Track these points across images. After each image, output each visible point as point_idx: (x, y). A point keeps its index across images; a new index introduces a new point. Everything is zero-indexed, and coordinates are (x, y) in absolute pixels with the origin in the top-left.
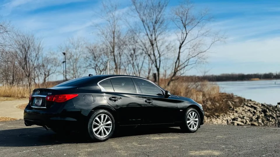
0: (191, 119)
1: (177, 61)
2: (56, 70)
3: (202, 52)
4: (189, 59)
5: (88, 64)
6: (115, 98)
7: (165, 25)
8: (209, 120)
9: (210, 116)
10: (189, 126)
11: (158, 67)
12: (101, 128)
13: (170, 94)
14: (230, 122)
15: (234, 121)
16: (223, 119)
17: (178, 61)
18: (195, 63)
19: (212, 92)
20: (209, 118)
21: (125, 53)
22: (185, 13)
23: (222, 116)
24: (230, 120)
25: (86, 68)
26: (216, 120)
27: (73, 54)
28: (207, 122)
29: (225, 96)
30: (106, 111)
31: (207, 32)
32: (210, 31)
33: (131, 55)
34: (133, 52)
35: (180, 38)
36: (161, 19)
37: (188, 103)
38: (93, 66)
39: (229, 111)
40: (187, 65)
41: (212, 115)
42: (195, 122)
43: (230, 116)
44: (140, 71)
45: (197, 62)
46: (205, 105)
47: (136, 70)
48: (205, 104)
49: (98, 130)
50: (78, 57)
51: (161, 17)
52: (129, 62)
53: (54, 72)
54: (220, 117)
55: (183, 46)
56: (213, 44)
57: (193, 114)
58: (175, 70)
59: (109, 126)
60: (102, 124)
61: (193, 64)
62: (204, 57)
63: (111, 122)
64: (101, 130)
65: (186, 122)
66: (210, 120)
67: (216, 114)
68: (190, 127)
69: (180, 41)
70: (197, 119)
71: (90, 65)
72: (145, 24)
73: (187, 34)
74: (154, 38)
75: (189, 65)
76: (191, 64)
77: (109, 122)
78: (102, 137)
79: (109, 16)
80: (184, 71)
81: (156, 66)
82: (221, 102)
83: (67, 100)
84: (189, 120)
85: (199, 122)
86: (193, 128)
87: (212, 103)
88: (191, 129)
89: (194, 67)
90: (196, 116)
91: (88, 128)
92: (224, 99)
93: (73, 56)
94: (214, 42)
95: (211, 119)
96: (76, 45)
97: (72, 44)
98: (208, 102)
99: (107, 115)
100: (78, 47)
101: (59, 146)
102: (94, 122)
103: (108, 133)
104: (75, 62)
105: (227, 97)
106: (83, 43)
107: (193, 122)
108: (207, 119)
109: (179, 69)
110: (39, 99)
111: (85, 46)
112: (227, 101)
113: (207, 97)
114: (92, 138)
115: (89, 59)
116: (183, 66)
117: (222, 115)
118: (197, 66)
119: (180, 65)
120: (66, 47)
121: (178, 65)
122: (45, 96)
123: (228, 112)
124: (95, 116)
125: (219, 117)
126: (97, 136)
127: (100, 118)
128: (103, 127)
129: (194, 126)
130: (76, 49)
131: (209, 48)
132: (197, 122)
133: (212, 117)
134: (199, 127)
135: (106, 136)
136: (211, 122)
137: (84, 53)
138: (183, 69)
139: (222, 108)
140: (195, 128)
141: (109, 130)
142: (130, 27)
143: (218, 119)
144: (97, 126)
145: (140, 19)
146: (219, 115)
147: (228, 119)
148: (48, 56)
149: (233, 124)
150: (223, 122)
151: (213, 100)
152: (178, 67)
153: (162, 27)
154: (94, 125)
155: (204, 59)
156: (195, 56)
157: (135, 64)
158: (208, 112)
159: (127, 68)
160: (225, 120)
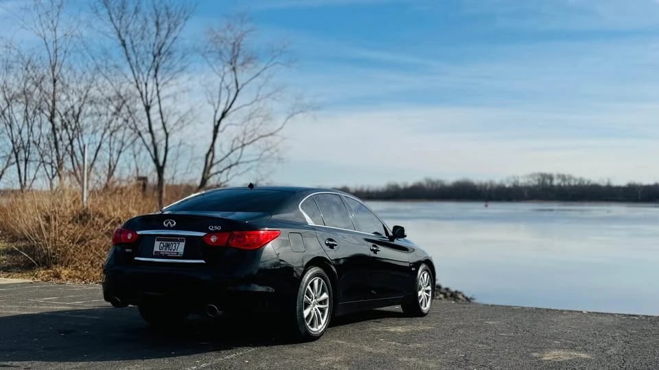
0: (422, 286)
11: (161, 164)
12: (314, 309)
30: (321, 271)
40: (237, 163)
42: (427, 294)
49: (310, 313)
57: (426, 276)
59: (323, 304)
60: (314, 300)
61: (253, 161)
63: (328, 296)
64: (314, 314)
65: (418, 293)
70: (429, 288)
73: (238, 90)
76: (248, 162)
78: (315, 330)
80: (229, 176)
81: (156, 161)
84: (420, 288)
88: (423, 308)
90: (428, 281)
94: (292, 115)
99: (322, 280)
102: (305, 295)
103: (322, 321)
110: (172, 241)
119: (214, 161)
121: (212, 161)
126: (309, 327)
127: (312, 286)
128: (317, 306)
129: (427, 302)
131: (283, 126)
135: (321, 326)
141: (324, 313)
144: (308, 305)
152: (212, 165)
154: (305, 302)
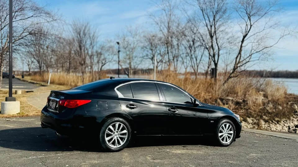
0: (224, 131)
1: (237, 57)
2: (113, 59)
3: (267, 47)
4: (251, 55)
5: (145, 54)
6: (133, 105)
7: (227, 15)
8: (266, 126)
9: (269, 121)
10: (220, 139)
11: (216, 62)
12: (115, 137)
13: (198, 103)
14: (292, 129)
15: (296, 128)
16: (284, 125)
17: (239, 57)
18: (258, 60)
19: (276, 93)
20: (267, 123)
21: (183, 45)
22: (251, 2)
23: (284, 122)
24: (293, 127)
25: (142, 58)
26: (275, 126)
27: (130, 43)
28: (263, 127)
29: (292, 99)
30: (121, 119)
31: (275, 24)
32: (279, 23)
33: (190, 47)
34: (192, 43)
35: (244, 31)
36: (224, 8)
37: (222, 113)
38: (150, 57)
39: (294, 116)
40: (249, 61)
41: (271, 120)
42: (229, 135)
43: (294, 122)
44: (198, 64)
45: (261, 58)
46: (265, 108)
47: (194, 63)
48: (265, 106)
49: (112, 139)
50: (135, 46)
51: (223, 6)
52: (187, 55)
53: (111, 61)
54: (281, 122)
55: (246, 40)
56: (281, 39)
57: (227, 125)
58: (234, 67)
59: (124, 135)
60: (116, 133)
61: (256, 60)
62: (269, 53)
63: (127, 132)
64: (115, 139)
65: (218, 135)
66: (268, 125)
67: (277, 119)
68: (223, 140)
69: (243, 34)
70: (232, 132)
71: (147, 55)
72: (204, 14)
73: (251, 26)
74: (213, 30)
75: (251, 61)
77: (125, 131)
78: (115, 147)
79: (165, 5)
81: (214, 61)
82: (285, 105)
83: (79, 106)
84: (221, 132)
85: (234, 135)
86: (226, 141)
87: (273, 106)
88: (224, 142)
89: (257, 64)
90: (231, 128)
91: (100, 137)
92: (289, 101)
93: (130, 45)
94: (283, 36)
95: (270, 125)
96: (134, 33)
97: (130, 32)
98: (269, 105)
99: (122, 124)
100: (136, 35)
101: (68, 153)
102: (107, 130)
103: (122, 143)
104: (132, 51)
105: (294, 100)
106: (141, 31)
107: (226, 135)
108: (265, 125)
109: (239, 65)
110: (54, 102)
111: (142, 35)
112: (292, 104)
113: (270, 99)
114: (104, 147)
115: (147, 48)
116: (244, 62)
117: (284, 120)
118: (260, 63)
120: (124, 35)
121: (239, 61)
122: (58, 100)
123: (292, 118)
124: (108, 124)
125: (279, 123)
126: (110, 145)
127: (114, 126)
128: (118, 136)
129: (228, 140)
130: (133, 37)
131: (277, 43)
132: (231, 135)
133: (271, 122)
134: (234, 140)
135: (120, 146)
136: (269, 128)
137: (142, 43)
138: (244, 65)
139: (285, 112)
140: (229, 141)
141: (125, 139)
142: (187, 17)
143: (278, 125)
144: (111, 135)
145: (199, 8)
146: (279, 120)
147: (290, 126)
148: (105, 44)
149: (294, 132)
150: (283, 128)
151: (276, 102)
152: (239, 62)
153: (224, 17)
154: (106, 134)
155: (270, 55)
156: (259, 51)
157: (193, 56)
158: (267, 116)
159: (185, 61)
160: (286, 127)
